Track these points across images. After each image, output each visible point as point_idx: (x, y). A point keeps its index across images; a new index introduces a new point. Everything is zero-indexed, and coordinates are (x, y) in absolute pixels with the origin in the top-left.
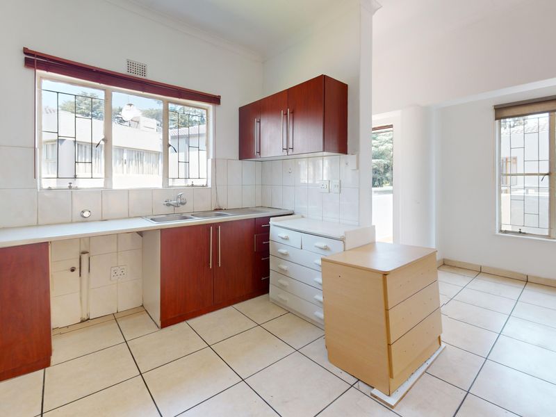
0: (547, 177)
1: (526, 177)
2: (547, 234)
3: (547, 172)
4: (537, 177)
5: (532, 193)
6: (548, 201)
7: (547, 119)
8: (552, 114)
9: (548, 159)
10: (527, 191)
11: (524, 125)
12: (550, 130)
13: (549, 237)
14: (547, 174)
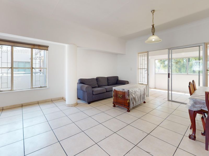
0: (10, 69)
1: (2, 69)
2: (10, 89)
3: (10, 67)
4: (7, 69)
5: (5, 75)
6: (11, 78)
7: (10, 48)
8: (12, 47)
9: (11, 62)
10: (3, 74)
11: (2, 48)
12: (11, 52)
13: (11, 90)
14: (10, 68)
